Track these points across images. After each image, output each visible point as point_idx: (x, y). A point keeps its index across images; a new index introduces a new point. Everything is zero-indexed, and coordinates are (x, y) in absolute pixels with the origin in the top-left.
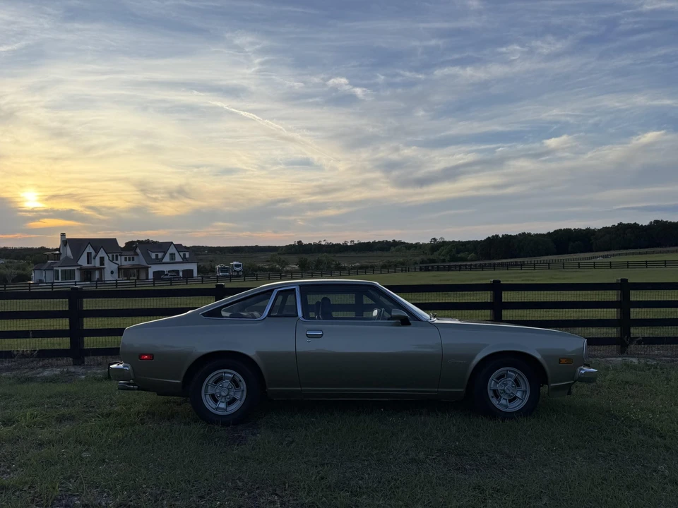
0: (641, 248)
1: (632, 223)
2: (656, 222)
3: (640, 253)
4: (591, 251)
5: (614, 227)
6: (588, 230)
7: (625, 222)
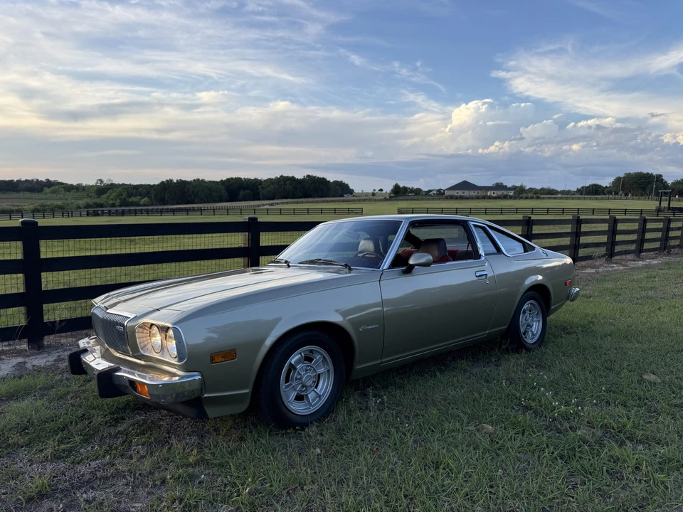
0: (297, 198)
1: (291, 176)
2: (308, 176)
3: (297, 203)
4: (259, 199)
5: (276, 179)
6: (256, 179)
7: (285, 175)
